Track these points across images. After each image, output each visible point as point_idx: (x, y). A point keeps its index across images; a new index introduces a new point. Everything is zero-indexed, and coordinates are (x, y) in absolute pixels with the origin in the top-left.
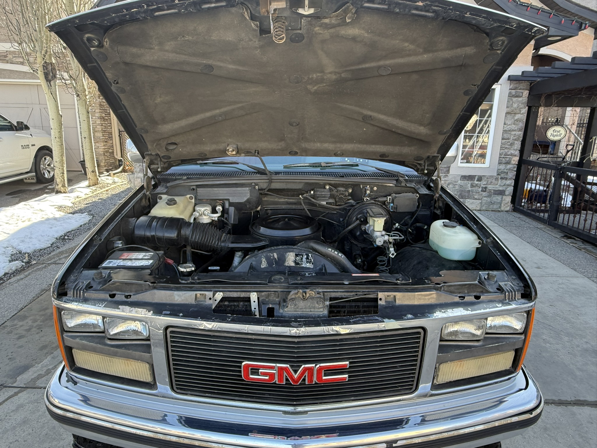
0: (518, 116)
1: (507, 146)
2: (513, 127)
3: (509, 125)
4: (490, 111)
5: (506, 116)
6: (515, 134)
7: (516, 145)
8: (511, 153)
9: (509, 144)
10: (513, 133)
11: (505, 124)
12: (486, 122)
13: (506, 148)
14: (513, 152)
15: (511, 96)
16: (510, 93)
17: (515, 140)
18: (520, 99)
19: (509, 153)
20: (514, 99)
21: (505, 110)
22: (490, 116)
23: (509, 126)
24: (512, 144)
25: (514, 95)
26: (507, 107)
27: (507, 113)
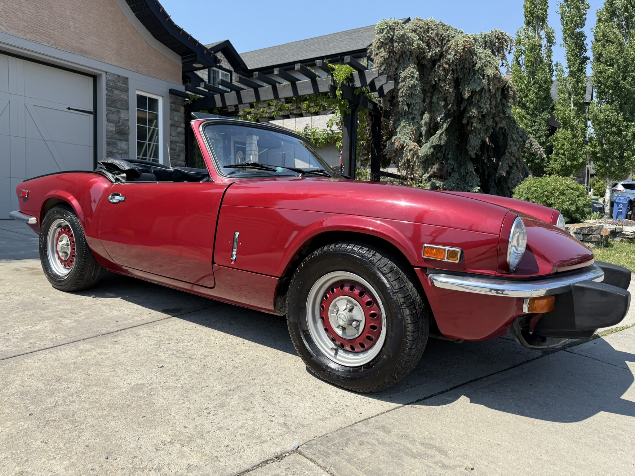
0: (179, 130)
1: (175, 157)
2: (177, 139)
3: (174, 136)
4: (155, 121)
5: (170, 128)
6: (180, 146)
7: (182, 156)
8: (180, 163)
9: (176, 154)
10: (178, 144)
11: (171, 135)
12: (154, 130)
13: (175, 158)
14: (181, 162)
15: (173, 110)
16: (171, 106)
17: (181, 151)
18: (179, 114)
19: (178, 163)
20: (175, 113)
21: (170, 122)
22: (157, 126)
23: (174, 138)
24: (179, 155)
25: (174, 109)
26: (171, 119)
27: (172, 125)
